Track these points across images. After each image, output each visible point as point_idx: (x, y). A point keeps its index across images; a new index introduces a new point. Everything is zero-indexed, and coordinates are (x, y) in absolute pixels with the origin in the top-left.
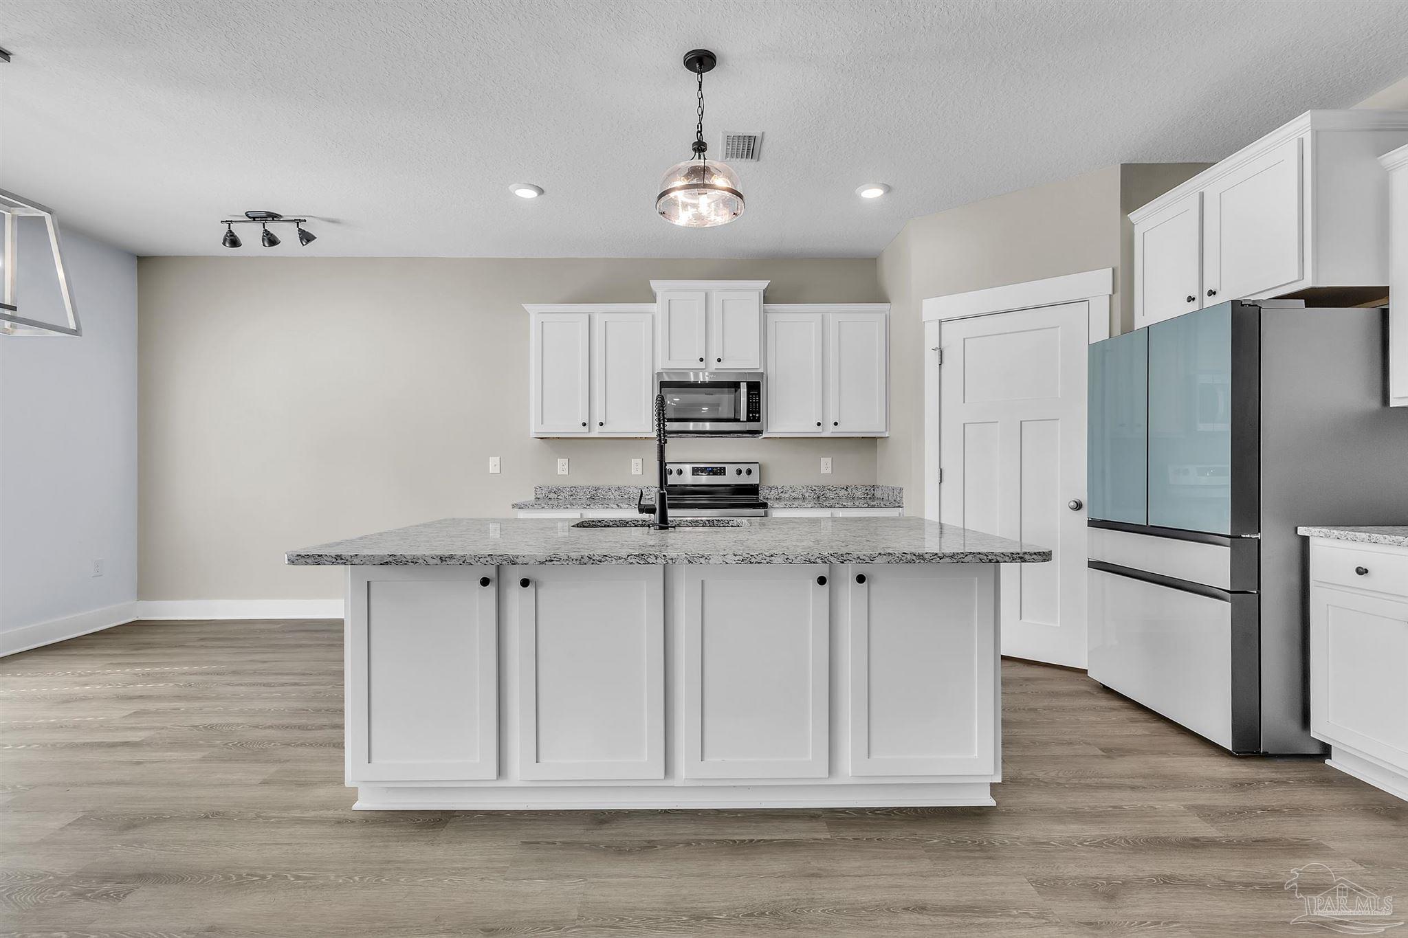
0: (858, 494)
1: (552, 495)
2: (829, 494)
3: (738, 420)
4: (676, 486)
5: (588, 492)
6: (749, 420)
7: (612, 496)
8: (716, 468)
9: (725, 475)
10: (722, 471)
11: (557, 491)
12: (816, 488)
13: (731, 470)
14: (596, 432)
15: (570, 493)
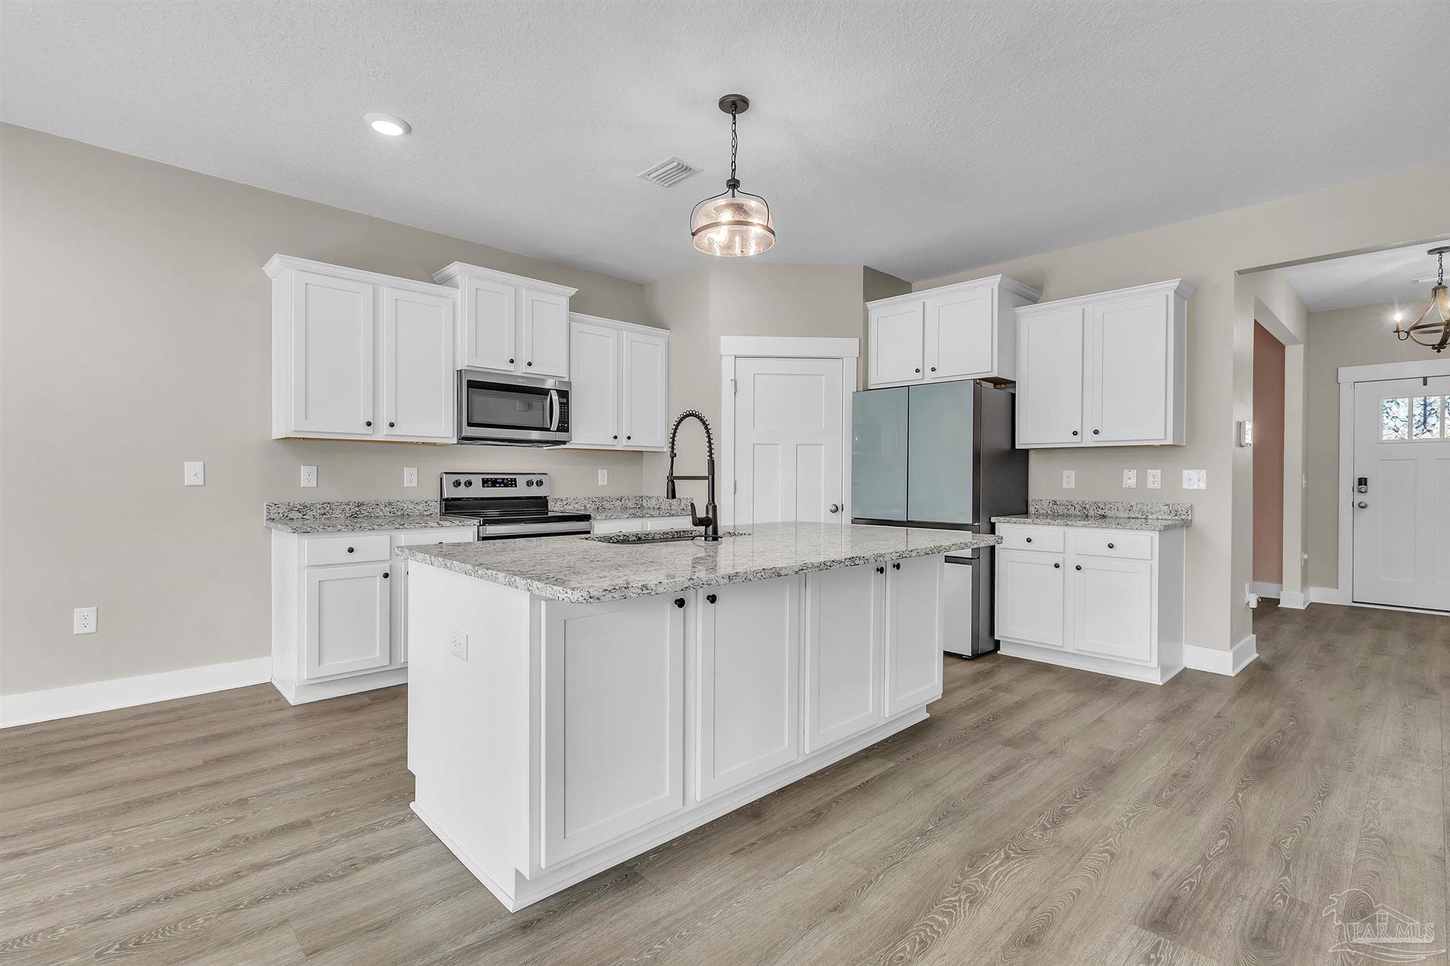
0: (630, 504)
1: (295, 515)
2: (607, 505)
3: (548, 430)
4: (460, 499)
5: (347, 509)
6: (559, 430)
7: (381, 514)
8: (507, 479)
9: (516, 486)
10: (512, 483)
11: (303, 509)
12: (595, 499)
13: (521, 481)
14: (382, 433)
15: (323, 511)
